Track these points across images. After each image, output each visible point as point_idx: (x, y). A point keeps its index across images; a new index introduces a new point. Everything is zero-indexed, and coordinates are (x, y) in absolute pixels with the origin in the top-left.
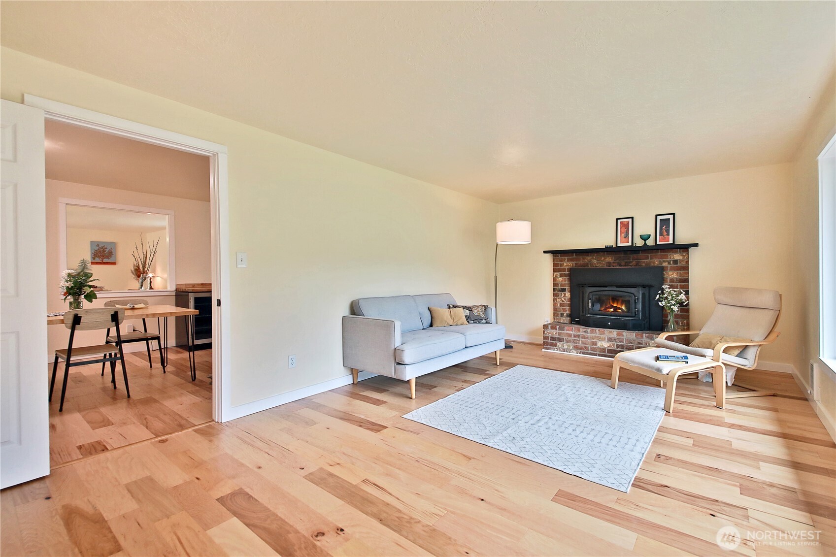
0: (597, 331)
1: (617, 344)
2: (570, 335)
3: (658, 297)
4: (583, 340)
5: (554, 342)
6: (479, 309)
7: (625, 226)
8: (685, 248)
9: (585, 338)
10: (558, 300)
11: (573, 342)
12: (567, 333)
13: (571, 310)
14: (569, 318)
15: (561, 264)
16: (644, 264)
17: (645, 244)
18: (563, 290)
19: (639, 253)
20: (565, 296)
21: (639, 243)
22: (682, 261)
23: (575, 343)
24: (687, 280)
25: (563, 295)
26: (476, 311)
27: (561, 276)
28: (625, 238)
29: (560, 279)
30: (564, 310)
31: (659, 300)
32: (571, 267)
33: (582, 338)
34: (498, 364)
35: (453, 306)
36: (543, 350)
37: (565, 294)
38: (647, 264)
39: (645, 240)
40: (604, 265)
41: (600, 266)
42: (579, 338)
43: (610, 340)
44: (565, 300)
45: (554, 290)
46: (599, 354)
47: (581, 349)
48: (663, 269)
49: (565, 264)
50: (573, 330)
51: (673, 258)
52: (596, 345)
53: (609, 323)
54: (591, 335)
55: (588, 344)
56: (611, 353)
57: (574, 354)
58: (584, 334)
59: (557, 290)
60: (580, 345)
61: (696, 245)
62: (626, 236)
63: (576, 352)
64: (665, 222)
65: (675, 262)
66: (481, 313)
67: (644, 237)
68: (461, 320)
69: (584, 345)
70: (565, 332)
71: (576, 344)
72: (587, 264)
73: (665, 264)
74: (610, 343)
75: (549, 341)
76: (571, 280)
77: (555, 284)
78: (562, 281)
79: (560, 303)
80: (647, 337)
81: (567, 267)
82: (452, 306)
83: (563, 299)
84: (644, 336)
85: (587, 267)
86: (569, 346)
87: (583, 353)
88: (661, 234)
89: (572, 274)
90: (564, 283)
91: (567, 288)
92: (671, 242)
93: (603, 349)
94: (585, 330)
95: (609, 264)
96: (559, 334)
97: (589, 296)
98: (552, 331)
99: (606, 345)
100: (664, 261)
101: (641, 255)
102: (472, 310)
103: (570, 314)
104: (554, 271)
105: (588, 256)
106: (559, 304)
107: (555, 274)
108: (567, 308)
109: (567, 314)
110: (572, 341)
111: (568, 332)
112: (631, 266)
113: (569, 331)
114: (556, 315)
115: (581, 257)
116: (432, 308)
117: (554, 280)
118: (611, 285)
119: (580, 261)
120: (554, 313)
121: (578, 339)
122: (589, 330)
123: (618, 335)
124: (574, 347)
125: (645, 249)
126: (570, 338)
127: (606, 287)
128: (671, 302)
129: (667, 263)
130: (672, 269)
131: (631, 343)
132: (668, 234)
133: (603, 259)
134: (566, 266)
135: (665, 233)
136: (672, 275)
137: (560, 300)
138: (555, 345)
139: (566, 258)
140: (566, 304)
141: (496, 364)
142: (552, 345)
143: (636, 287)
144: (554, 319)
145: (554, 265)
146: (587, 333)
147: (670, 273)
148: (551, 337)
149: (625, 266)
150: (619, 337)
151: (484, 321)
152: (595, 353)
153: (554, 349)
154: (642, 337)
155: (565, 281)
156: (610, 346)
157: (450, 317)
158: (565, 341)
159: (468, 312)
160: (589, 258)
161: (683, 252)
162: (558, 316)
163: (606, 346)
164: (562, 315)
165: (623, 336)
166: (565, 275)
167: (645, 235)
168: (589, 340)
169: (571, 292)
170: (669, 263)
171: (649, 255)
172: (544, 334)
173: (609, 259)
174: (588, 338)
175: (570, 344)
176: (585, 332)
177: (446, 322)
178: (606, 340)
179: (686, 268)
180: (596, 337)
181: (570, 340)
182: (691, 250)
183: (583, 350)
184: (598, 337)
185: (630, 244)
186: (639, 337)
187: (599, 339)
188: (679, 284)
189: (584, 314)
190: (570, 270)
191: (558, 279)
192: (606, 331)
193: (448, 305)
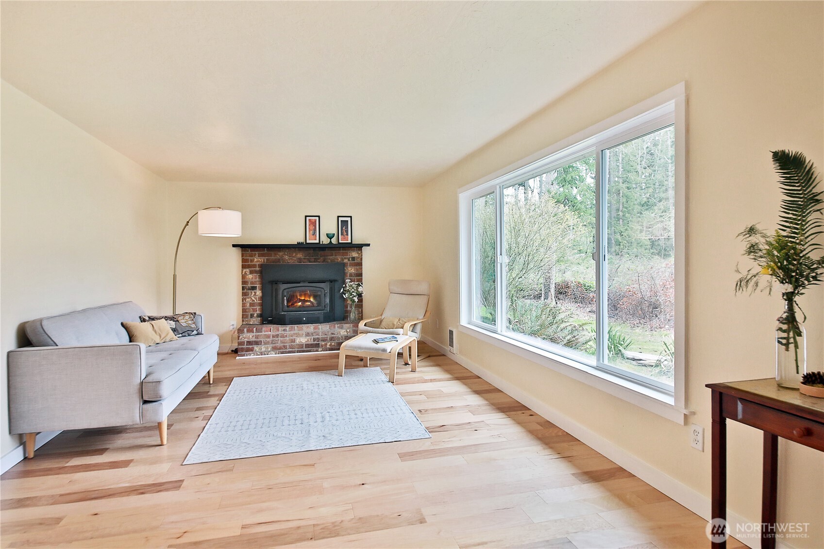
0: (296, 328)
1: (314, 338)
2: (268, 337)
3: (342, 291)
4: (282, 339)
5: (251, 346)
6: (187, 317)
7: (313, 223)
8: (359, 247)
9: (284, 337)
10: (247, 300)
11: (272, 343)
12: (265, 335)
13: (262, 310)
14: (259, 319)
15: (251, 260)
16: (329, 261)
17: (331, 242)
18: (254, 288)
19: (325, 250)
20: (255, 295)
21: (325, 241)
22: (358, 258)
23: (273, 344)
24: (361, 275)
25: (253, 293)
26: (183, 321)
27: (251, 272)
28: (313, 235)
29: (250, 276)
30: (255, 310)
31: (343, 293)
32: (263, 263)
33: (281, 337)
34: (211, 382)
35: (149, 317)
36: (237, 358)
37: (255, 293)
38: (331, 261)
39: (331, 239)
40: (295, 261)
41: (291, 262)
42: (278, 337)
43: (308, 335)
44: (256, 299)
45: (243, 288)
46: (297, 351)
47: (280, 348)
48: (344, 265)
49: (256, 260)
50: (270, 330)
51: (352, 255)
52: (294, 342)
53: (304, 319)
54: (290, 332)
55: (286, 343)
56: (309, 348)
57: (273, 355)
58: (283, 332)
59: (246, 289)
60: (279, 344)
61: (368, 245)
62: (314, 234)
63: (274, 353)
64: (345, 223)
65: (353, 259)
66: (190, 322)
67: (330, 236)
68: (169, 336)
69: (283, 344)
70: (263, 333)
71: (275, 345)
72: (279, 260)
73: (346, 261)
74: (308, 338)
75: (245, 346)
76: (262, 277)
77: (244, 282)
78: (252, 278)
79: (250, 303)
80: (338, 327)
81: (258, 263)
82: (147, 319)
83: (253, 299)
84: (336, 327)
85: (278, 263)
86: (267, 348)
87: (282, 353)
88: (342, 234)
89: (263, 270)
90: (254, 280)
91: (257, 286)
92: (349, 241)
93: (301, 345)
94: (284, 328)
95: (300, 260)
96: (257, 337)
97: (283, 293)
98: (249, 334)
99: (303, 340)
100: (345, 258)
101: (327, 252)
102: (178, 321)
103: (261, 314)
104: (244, 267)
105: (280, 251)
106: (248, 304)
107: (245, 270)
108: (258, 308)
109: (258, 314)
110: (270, 342)
111: (266, 333)
112: (319, 262)
113: (267, 331)
114: (244, 316)
115: (273, 253)
116: (125, 322)
117: (243, 277)
118: (304, 281)
119: (271, 256)
120: (242, 314)
121: (277, 339)
122: (288, 328)
123: (315, 328)
124: (273, 348)
125: (330, 247)
126: (268, 340)
127: (299, 283)
128: (353, 294)
129: (347, 260)
130: (352, 265)
131: (326, 335)
132: (347, 235)
133: (294, 254)
134: (257, 261)
135: (345, 233)
136: (351, 270)
137: (249, 299)
138: (252, 350)
139: (257, 253)
140: (256, 303)
141: (210, 384)
142: (248, 350)
143: (325, 282)
144: (243, 321)
145: (244, 261)
146: (286, 331)
147: (350, 269)
148: (247, 342)
149: (314, 262)
150: (316, 331)
151: (195, 332)
152: (294, 350)
153: (250, 355)
154: (335, 327)
155: (256, 279)
156: (308, 341)
157: (154, 333)
158: (262, 343)
159: (173, 323)
160: (281, 254)
161: (359, 250)
162: (247, 317)
163: (304, 342)
164: (252, 316)
165: (319, 329)
166: (256, 272)
167: (330, 234)
168: (288, 339)
169: (262, 289)
170: (349, 260)
171: (334, 252)
172: (238, 339)
173: (300, 255)
174: (286, 336)
175: (268, 346)
176: (284, 330)
177: (152, 340)
178: (304, 336)
179: (360, 264)
180: (294, 334)
181: (268, 342)
182: (364, 248)
183: (281, 350)
184: (296, 333)
185: (317, 241)
186: (332, 328)
187: (298, 335)
188: (356, 278)
189: (278, 312)
190: (261, 266)
191: (247, 277)
192: (304, 326)
193: (140, 317)
